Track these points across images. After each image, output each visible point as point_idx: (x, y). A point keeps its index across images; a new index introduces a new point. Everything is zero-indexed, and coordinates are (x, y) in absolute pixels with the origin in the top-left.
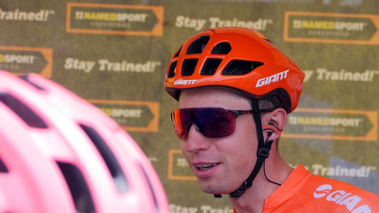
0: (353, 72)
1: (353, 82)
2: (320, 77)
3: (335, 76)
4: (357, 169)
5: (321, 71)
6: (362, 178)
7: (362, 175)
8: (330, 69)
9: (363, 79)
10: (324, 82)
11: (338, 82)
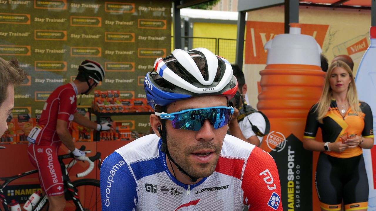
0: (21, 33)
1: (22, 36)
2: (10, 35)
3: (15, 34)
4: (24, 65)
5: (10, 33)
6: (26, 68)
7: (26, 67)
8: (14, 32)
9: (25, 35)
10: (12, 36)
11: (17, 36)
